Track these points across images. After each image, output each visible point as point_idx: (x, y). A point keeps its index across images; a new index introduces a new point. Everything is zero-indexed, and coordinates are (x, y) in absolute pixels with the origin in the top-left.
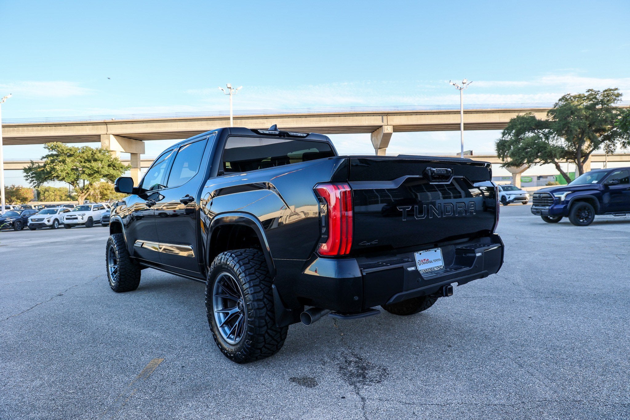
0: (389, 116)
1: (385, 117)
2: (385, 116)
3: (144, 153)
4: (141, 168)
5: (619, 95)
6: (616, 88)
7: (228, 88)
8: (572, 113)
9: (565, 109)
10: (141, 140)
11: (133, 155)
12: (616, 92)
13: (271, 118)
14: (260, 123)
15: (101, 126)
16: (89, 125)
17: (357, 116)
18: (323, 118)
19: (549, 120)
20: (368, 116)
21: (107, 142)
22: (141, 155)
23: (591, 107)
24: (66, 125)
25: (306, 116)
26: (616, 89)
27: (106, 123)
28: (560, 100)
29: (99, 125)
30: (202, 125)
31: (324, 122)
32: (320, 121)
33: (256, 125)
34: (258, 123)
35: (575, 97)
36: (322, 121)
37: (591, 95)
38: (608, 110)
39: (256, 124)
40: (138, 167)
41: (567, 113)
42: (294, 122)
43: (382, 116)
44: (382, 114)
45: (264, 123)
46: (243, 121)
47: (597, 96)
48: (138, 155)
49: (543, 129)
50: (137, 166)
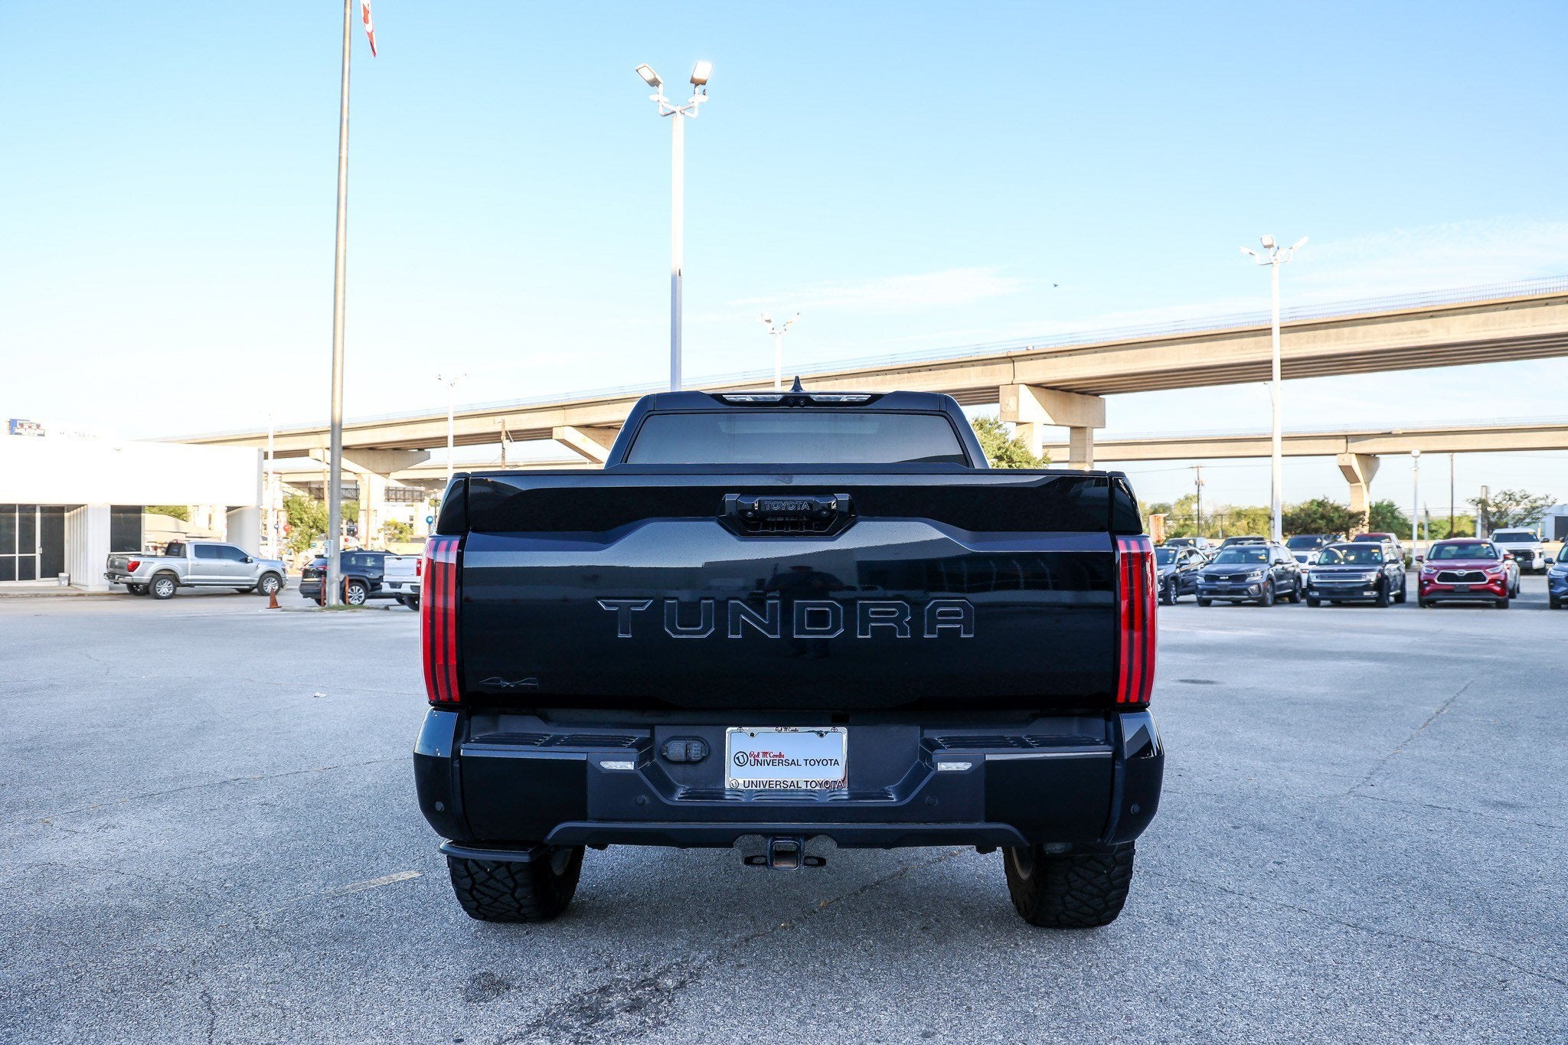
3: (1103, 425)
4: (1095, 463)
10: (1097, 395)
11: (1076, 430)
13: (1447, 315)
14: (1412, 333)
15: (1001, 366)
16: (977, 366)
21: (1012, 402)
22: (1094, 430)
24: (929, 368)
27: (1011, 359)
29: (998, 364)
30: (1242, 349)
33: (1400, 337)
34: (1404, 333)
39: (1397, 334)
40: (1087, 458)
45: (1425, 331)
46: (1359, 328)
48: (1088, 430)
50: (1084, 457)
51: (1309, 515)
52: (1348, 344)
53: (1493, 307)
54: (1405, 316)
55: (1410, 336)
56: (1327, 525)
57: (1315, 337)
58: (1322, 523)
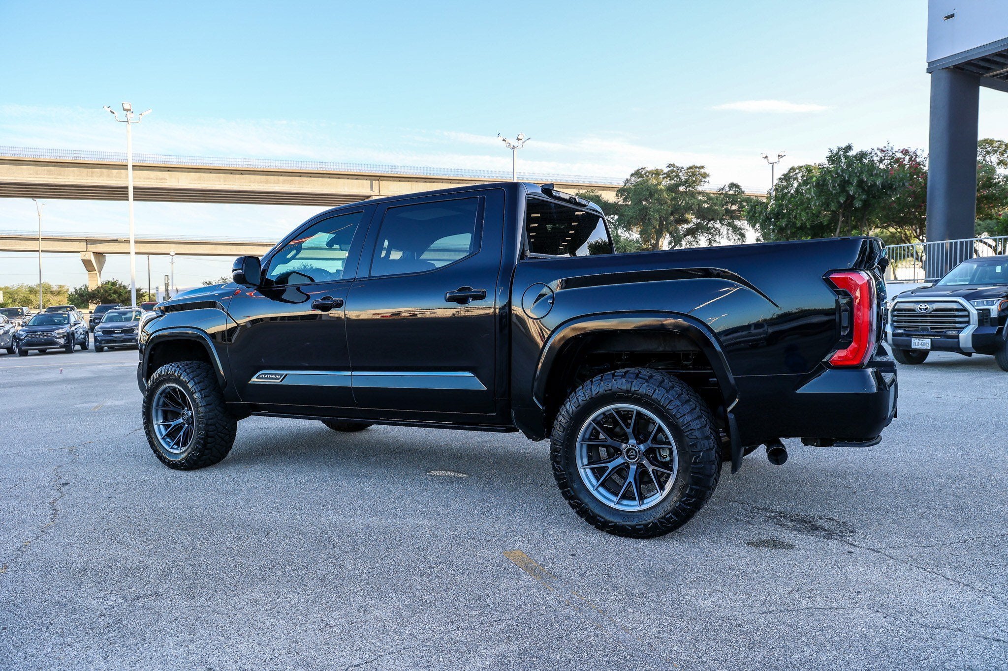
0: (382, 180)
1: (375, 183)
2: (375, 180)
5: (705, 175)
6: (702, 165)
7: (124, 110)
8: (651, 195)
9: (642, 189)
12: (702, 171)
13: (178, 171)
14: (157, 179)
17: (329, 178)
18: (272, 177)
19: (619, 203)
20: (348, 178)
23: (672, 189)
25: (242, 172)
26: (703, 167)
28: (632, 175)
30: (37, 174)
31: (274, 184)
32: (267, 182)
33: (150, 180)
35: (651, 172)
36: (271, 183)
37: (673, 171)
38: (693, 195)
39: (148, 179)
41: (645, 194)
42: (220, 181)
43: (372, 181)
44: (370, 178)
47: (681, 174)
49: (611, 215)
51: (106, 291)
52: (116, 180)
53: (203, 170)
54: (154, 168)
55: (155, 181)
56: (119, 297)
57: (92, 173)
58: (115, 296)
